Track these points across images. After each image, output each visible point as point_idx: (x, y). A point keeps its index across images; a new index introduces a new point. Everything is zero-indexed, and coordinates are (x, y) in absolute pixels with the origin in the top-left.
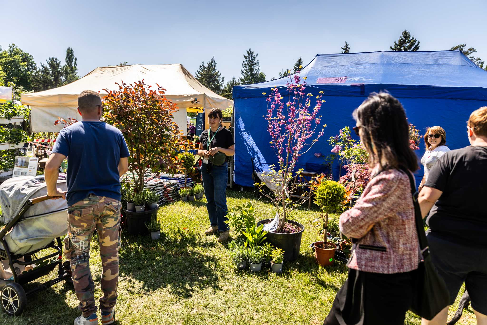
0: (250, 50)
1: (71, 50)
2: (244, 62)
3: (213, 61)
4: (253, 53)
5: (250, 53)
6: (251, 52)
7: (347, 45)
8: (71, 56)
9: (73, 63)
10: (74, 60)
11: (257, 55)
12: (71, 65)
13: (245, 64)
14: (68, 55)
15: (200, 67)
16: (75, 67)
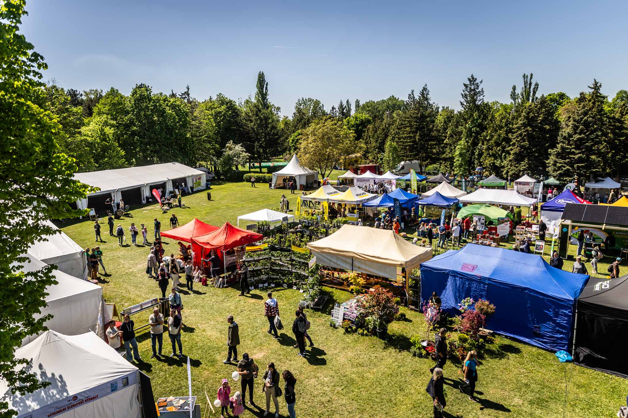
0: (472, 76)
1: (263, 74)
2: (464, 91)
3: (425, 89)
4: (476, 79)
5: (472, 80)
6: (473, 78)
7: (596, 83)
8: (263, 81)
9: (264, 88)
10: (265, 86)
11: (481, 82)
12: (263, 92)
13: (466, 95)
14: (259, 80)
15: (409, 95)
16: (266, 92)
